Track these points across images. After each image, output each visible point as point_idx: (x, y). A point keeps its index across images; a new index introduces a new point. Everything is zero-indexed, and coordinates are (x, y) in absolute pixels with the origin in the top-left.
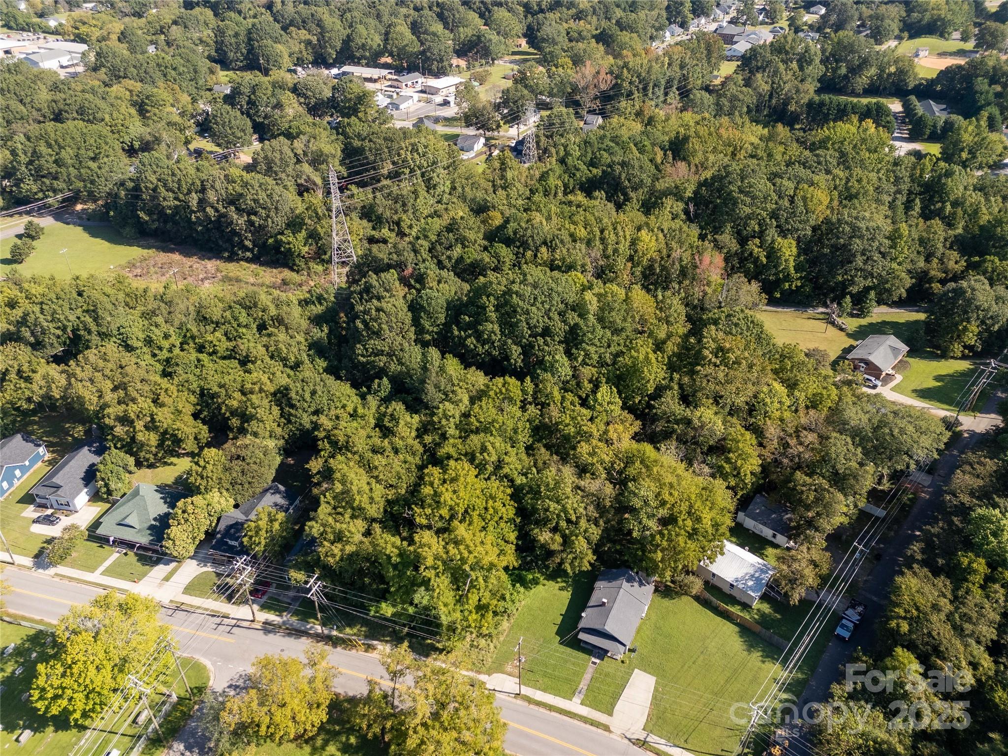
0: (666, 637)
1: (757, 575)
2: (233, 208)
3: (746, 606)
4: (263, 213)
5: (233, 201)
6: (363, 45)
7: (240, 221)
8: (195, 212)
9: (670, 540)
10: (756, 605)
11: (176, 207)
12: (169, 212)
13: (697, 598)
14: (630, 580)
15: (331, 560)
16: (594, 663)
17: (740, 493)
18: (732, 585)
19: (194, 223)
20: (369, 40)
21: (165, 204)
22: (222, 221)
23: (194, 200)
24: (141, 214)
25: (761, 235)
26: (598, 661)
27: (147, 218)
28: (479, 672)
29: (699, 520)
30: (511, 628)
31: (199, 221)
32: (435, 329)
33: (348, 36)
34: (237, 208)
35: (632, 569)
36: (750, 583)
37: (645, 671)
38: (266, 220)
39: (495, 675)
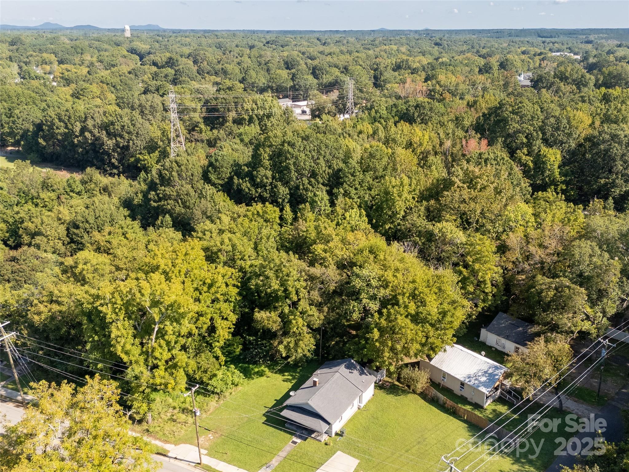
0: (381, 426)
1: (490, 371)
2: (104, 132)
3: (478, 407)
4: (126, 136)
5: (105, 127)
6: (253, 83)
7: (110, 143)
8: (77, 137)
9: (388, 319)
10: (488, 405)
11: (65, 134)
12: (60, 137)
13: (423, 395)
14: (350, 367)
15: (36, 318)
16: (294, 443)
17: (481, 305)
18: (462, 384)
19: (77, 146)
20: (257, 80)
21: (57, 131)
22: (97, 145)
23: (78, 128)
24: (41, 141)
25: (529, 145)
26: (299, 441)
27: (44, 144)
28: (166, 442)
29: (423, 303)
30: (217, 409)
31: (80, 144)
32: (220, 182)
33: (243, 78)
34: (107, 133)
35: (353, 358)
36: (483, 379)
37: (349, 454)
38: (128, 142)
39: (182, 445)
